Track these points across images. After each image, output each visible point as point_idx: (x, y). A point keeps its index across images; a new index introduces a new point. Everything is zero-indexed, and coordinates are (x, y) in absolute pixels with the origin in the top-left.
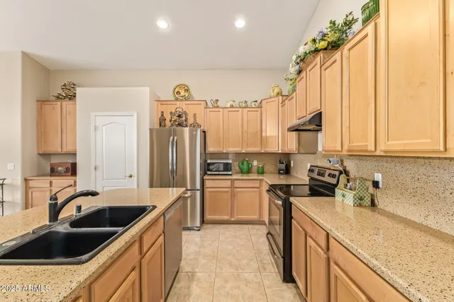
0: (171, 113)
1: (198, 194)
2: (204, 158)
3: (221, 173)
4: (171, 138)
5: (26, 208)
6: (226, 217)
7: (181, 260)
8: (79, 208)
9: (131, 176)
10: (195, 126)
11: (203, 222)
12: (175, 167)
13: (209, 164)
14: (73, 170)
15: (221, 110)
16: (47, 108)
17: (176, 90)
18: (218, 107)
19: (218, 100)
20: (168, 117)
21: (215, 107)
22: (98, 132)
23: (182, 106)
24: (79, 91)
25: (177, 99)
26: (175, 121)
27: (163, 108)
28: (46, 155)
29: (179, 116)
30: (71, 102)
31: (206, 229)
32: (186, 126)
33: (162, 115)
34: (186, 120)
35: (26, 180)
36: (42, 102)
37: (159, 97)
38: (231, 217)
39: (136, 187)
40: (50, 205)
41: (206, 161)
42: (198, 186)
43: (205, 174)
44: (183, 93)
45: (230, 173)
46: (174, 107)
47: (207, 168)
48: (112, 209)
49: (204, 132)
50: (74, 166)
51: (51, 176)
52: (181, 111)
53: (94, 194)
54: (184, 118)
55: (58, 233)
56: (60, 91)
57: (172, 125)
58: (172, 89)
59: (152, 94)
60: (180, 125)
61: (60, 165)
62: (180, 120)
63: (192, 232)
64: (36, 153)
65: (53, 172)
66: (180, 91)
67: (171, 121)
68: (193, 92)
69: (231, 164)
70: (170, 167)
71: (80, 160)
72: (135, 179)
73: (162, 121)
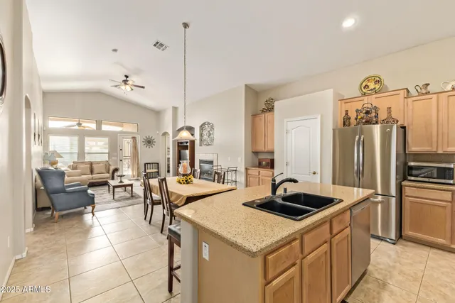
0: (357, 111)
1: (393, 200)
2: (402, 159)
3: (431, 180)
4: (357, 137)
5: (247, 187)
6: (441, 241)
7: (369, 264)
8: (285, 190)
9: (314, 173)
10: (389, 121)
11: (400, 236)
12: (361, 168)
13: (411, 168)
14: (271, 164)
15: (435, 96)
16: (257, 119)
17: (364, 85)
18: (428, 93)
19: (428, 85)
20: (353, 115)
21: (423, 94)
22: (289, 135)
23: (372, 101)
24: (276, 104)
25: (364, 94)
26: (362, 118)
27: (347, 106)
28: (256, 153)
29: (367, 113)
30: (271, 113)
31: (406, 246)
32: (377, 123)
33: (347, 114)
34: (375, 117)
35: (246, 169)
36: (254, 116)
37: (344, 96)
38: (452, 243)
39: (319, 182)
40: (272, 184)
41: (406, 164)
42: (393, 191)
43: (405, 179)
44: (372, 85)
45: (451, 182)
46: (362, 103)
47: (406, 172)
48: (305, 195)
49: (404, 128)
50: (272, 161)
51: (259, 167)
52: (370, 106)
53: (295, 181)
54: (373, 114)
55: (277, 202)
56: (264, 106)
57: (358, 124)
58: (359, 83)
59: (336, 94)
60: (368, 122)
61: (264, 160)
62: (369, 117)
63: (383, 243)
64: (251, 152)
65: (260, 165)
66: (368, 84)
67: (356, 119)
68: (386, 82)
69: (452, 169)
70: (356, 167)
71: (276, 157)
72: (318, 176)
73: (346, 121)
